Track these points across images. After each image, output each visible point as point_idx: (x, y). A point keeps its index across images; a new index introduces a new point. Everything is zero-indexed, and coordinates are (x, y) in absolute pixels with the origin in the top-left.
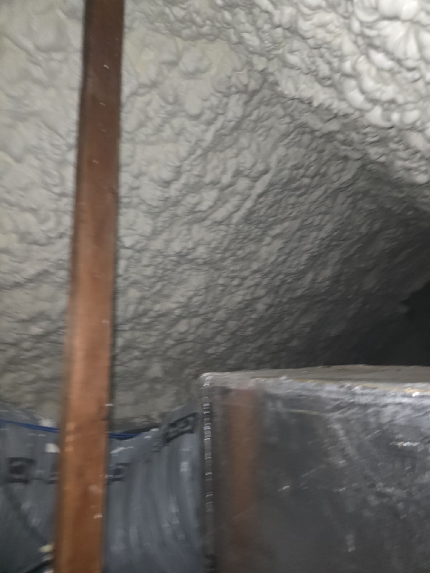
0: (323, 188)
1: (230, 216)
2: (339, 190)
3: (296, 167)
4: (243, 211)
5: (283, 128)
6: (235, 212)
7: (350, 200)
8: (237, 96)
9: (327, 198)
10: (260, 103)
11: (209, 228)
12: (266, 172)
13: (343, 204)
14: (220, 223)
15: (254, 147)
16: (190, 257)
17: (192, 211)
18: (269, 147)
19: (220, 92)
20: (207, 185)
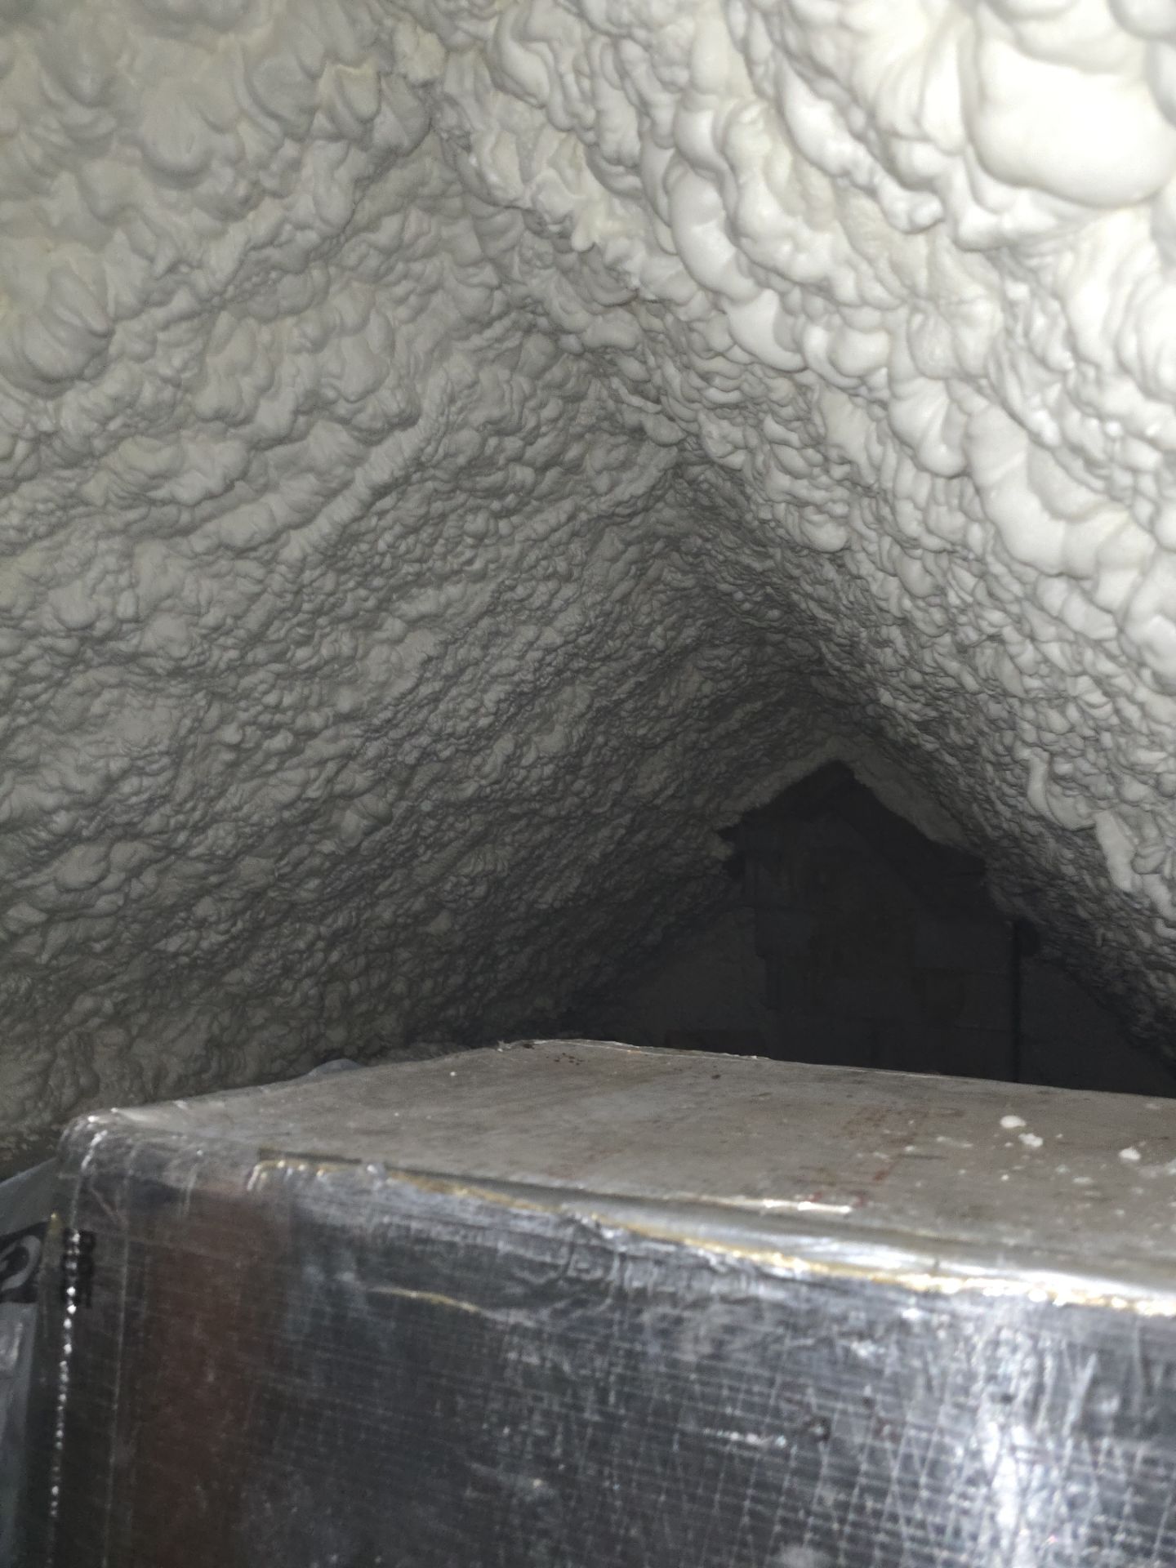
0: (567, 505)
1: (275, 537)
2: (609, 519)
3: (499, 428)
4: (322, 527)
5: (473, 297)
6: (297, 526)
7: (633, 552)
8: (335, 150)
9: (575, 534)
10: (409, 197)
11: (200, 563)
12: (406, 421)
13: (614, 560)
14: (241, 553)
15: (375, 334)
16: (123, 647)
17: (140, 496)
18: (422, 345)
19: (274, 116)
20: (206, 420)
